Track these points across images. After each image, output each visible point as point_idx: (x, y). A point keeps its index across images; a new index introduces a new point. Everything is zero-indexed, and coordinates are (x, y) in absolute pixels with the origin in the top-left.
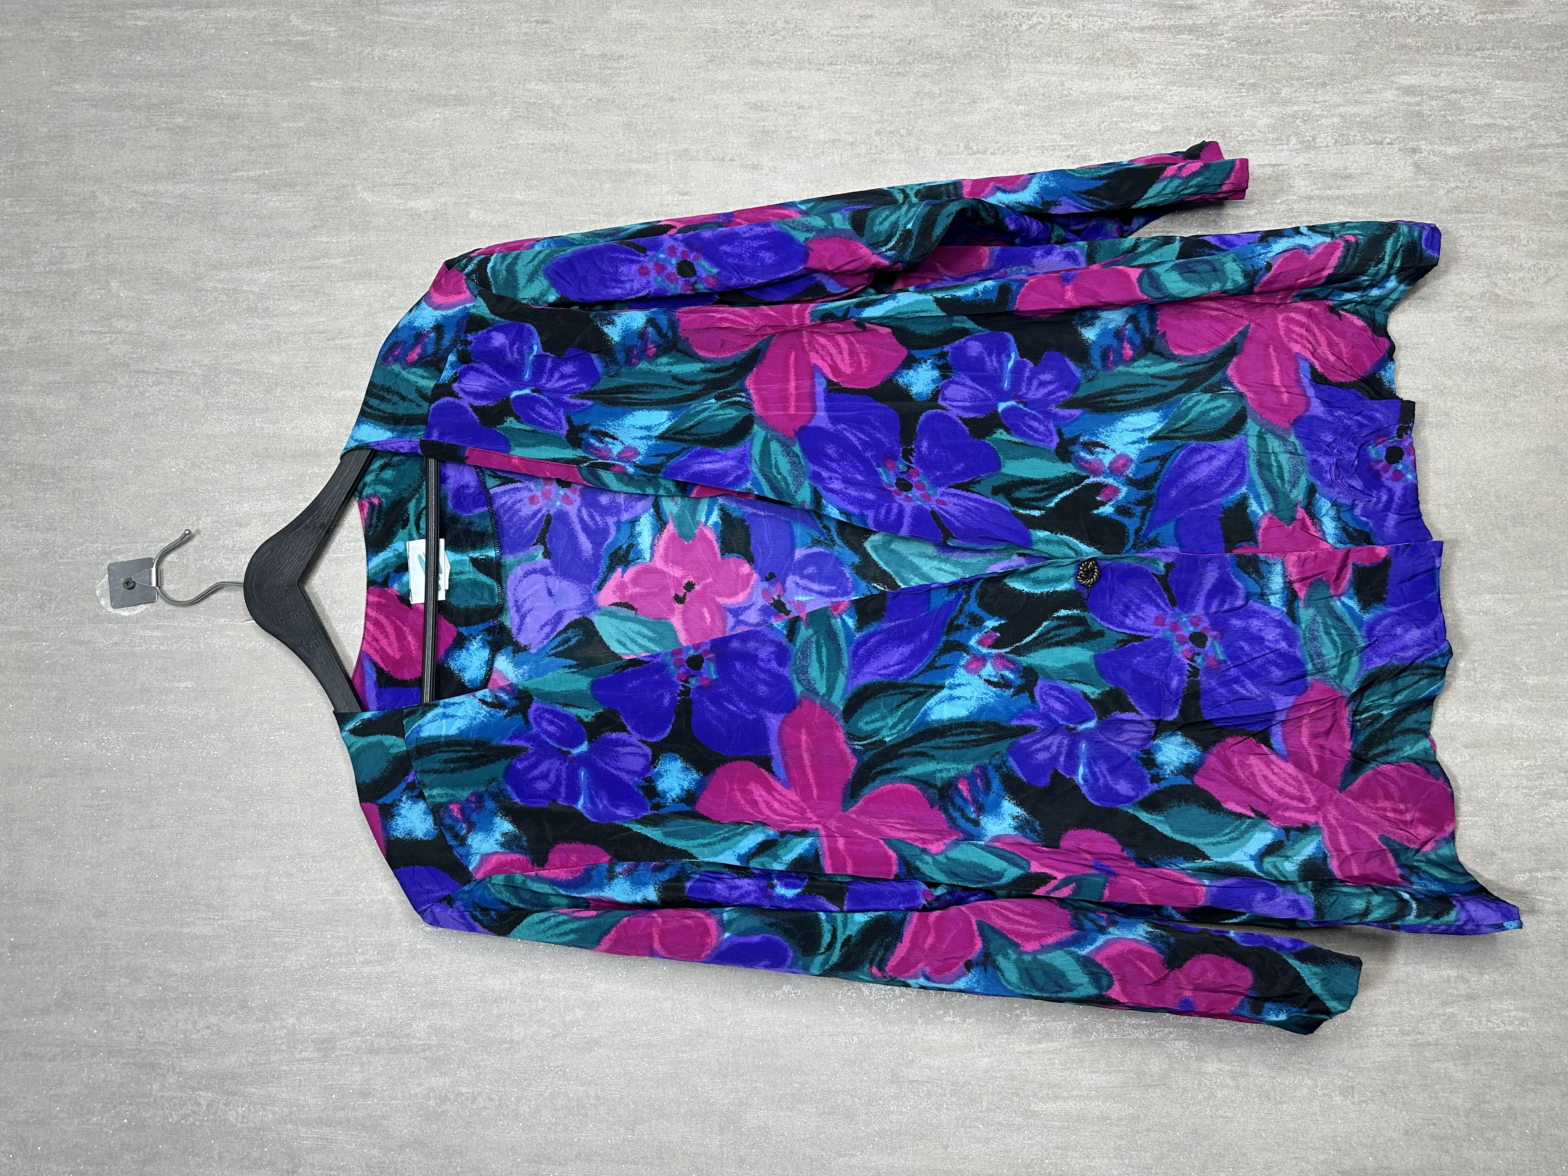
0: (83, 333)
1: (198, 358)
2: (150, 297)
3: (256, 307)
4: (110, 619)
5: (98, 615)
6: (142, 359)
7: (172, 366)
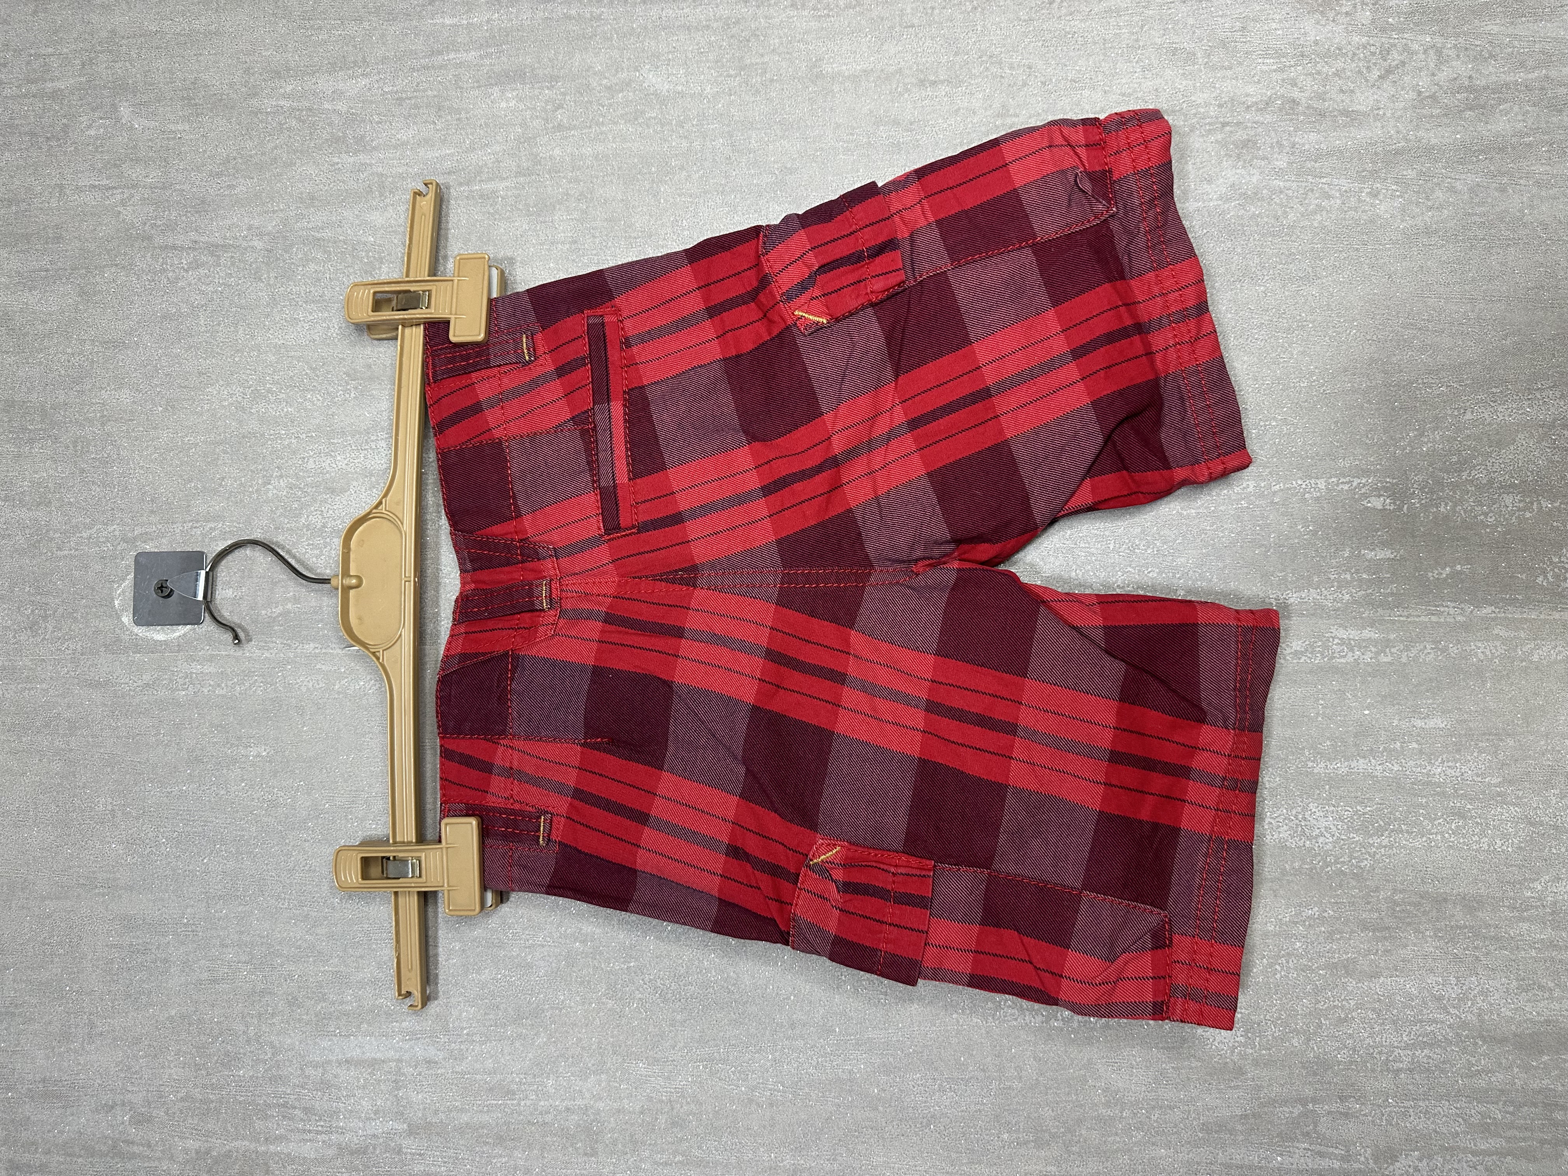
0: (79, 189)
1: (256, 223)
2: (180, 127)
3: (345, 136)
4: (137, 646)
5: (118, 640)
6: (171, 227)
7: (217, 238)
